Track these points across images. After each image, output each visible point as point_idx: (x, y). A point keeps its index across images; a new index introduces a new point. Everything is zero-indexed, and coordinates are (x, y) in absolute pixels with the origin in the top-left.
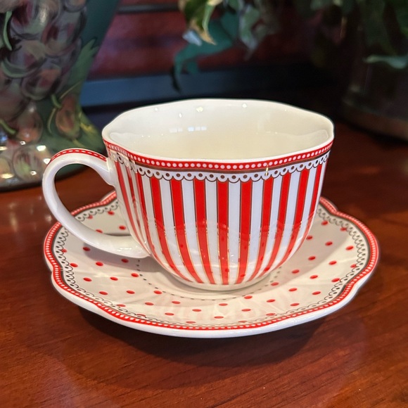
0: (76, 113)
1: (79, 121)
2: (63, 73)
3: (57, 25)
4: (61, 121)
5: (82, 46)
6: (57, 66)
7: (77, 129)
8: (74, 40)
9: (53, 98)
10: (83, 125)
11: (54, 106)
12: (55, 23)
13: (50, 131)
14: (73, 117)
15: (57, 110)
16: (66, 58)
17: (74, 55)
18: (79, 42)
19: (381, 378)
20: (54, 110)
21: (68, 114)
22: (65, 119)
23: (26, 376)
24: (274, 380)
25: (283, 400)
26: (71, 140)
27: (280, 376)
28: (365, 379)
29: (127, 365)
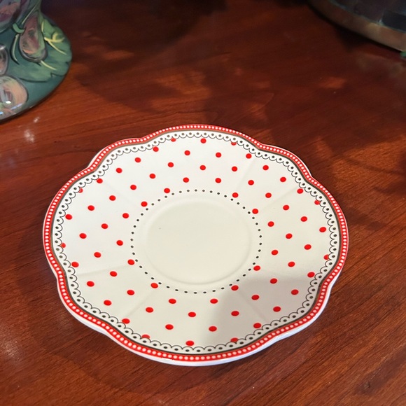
1: (42, 35)
2: (22, 4)
4: (25, 43)
9: (15, 27)
10: (47, 40)
11: (17, 33)
13: (16, 59)
14: (36, 35)
15: (20, 35)
19: (346, 368)
20: (17, 36)
21: (32, 35)
22: (29, 41)
23: (50, 390)
24: (261, 377)
25: (270, 400)
26: (38, 63)
27: (265, 373)
28: (333, 370)
29: (135, 370)
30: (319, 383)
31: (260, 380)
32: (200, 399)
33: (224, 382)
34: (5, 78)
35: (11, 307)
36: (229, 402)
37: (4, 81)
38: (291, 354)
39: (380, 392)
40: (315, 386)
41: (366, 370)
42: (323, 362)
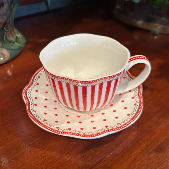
0: (13, 30)
1: (15, 33)
2: (7, 19)
3: (3, 2)
4: (9, 36)
5: (14, 7)
6: (5, 17)
7: (15, 37)
8: (11, 5)
9: (5, 28)
10: (17, 35)
11: (5, 31)
12: (2, 1)
13: (5, 41)
14: (13, 33)
15: (7, 32)
16: (8, 13)
17: (11, 11)
18: (13, 6)
19: (149, 143)
20: (6, 33)
21: (11, 32)
22: (10, 35)
23: (26, 161)
24: (114, 149)
25: (119, 158)
26: (14, 43)
27: (116, 147)
28: (144, 144)
29: (61, 150)
30: (139, 149)
31: (114, 150)
32: (90, 159)
33: (99, 152)
34: (1, 48)
35: (8, 130)
36: (102, 160)
37: (1, 49)
38: (125, 139)
39: (165, 151)
40: (138, 151)
41: (158, 143)
42: (139, 141)
